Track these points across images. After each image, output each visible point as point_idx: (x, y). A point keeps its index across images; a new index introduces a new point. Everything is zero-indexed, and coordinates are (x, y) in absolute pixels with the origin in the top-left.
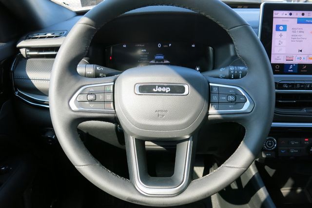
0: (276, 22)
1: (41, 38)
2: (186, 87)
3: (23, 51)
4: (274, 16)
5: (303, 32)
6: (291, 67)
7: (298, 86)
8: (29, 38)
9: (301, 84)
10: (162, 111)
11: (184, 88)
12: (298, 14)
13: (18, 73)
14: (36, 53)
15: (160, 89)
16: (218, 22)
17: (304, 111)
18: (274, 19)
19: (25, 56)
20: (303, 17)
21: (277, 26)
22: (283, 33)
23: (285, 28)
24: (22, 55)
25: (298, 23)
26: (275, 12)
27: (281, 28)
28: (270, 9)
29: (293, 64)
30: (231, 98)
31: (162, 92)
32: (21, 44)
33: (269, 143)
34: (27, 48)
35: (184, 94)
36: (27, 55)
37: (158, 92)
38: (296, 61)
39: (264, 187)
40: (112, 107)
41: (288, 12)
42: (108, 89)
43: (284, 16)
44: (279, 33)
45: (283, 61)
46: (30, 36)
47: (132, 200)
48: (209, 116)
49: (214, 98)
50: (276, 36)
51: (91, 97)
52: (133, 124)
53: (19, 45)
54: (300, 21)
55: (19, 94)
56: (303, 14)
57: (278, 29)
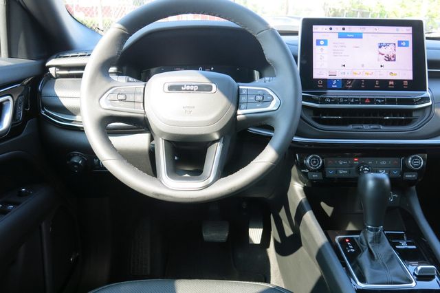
0: (315, 37)
1: (72, 56)
2: (214, 86)
3: (52, 71)
4: (314, 31)
5: (345, 47)
6: (335, 82)
7: (342, 100)
8: (60, 57)
9: (344, 99)
10: (189, 107)
11: (212, 86)
12: (338, 29)
13: (46, 91)
14: (66, 72)
15: (188, 88)
16: (247, 29)
17: (351, 127)
18: (314, 34)
19: (54, 75)
20: (344, 31)
21: (317, 40)
22: (324, 47)
23: (326, 43)
24: (50, 75)
25: (339, 37)
26: (314, 27)
27: (322, 43)
28: (309, 24)
29: (336, 80)
30: (259, 98)
31: (190, 90)
32: (50, 63)
33: (313, 160)
34: (57, 66)
35: (212, 92)
36: (56, 75)
37: (186, 90)
38: (340, 76)
39: (311, 211)
40: (142, 108)
41: (328, 27)
42: (138, 91)
43: (324, 30)
44: (319, 47)
45: (325, 76)
46: (61, 55)
47: (158, 195)
48: (238, 117)
49: (243, 99)
50: (317, 50)
51: (121, 97)
52: (161, 120)
53: (48, 64)
54: (341, 36)
55: (46, 113)
56: (344, 29)
57: (318, 43)
